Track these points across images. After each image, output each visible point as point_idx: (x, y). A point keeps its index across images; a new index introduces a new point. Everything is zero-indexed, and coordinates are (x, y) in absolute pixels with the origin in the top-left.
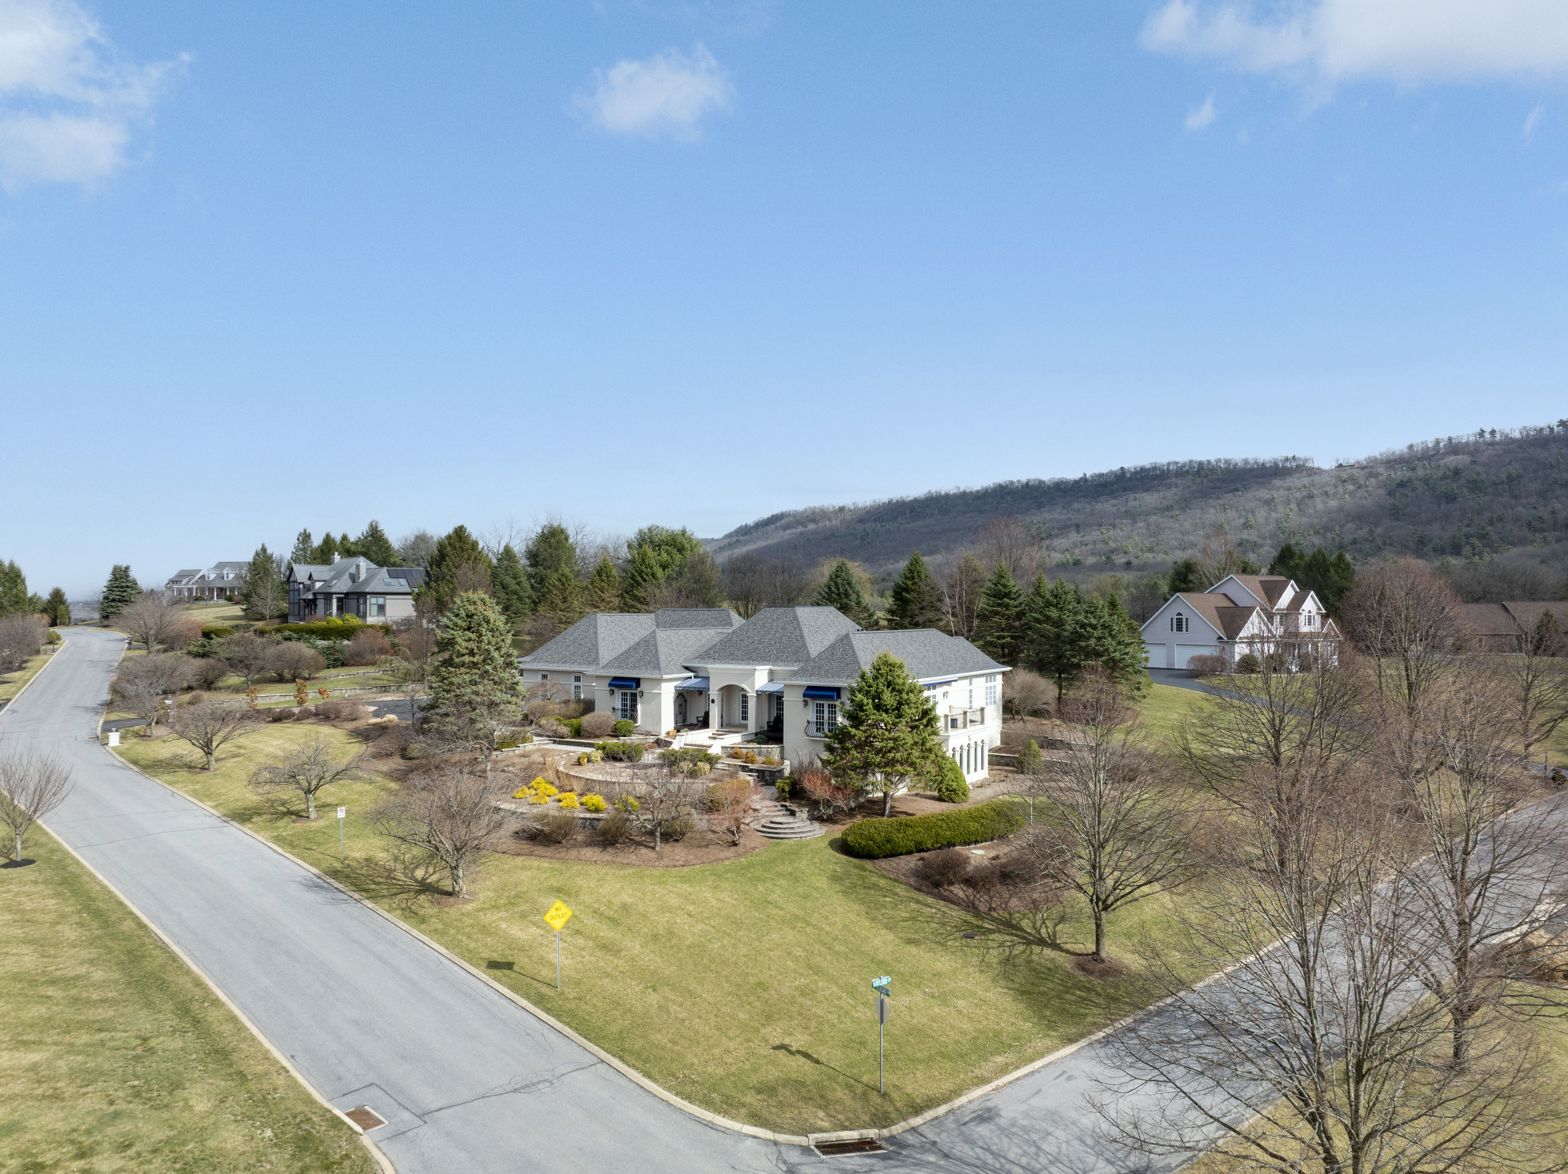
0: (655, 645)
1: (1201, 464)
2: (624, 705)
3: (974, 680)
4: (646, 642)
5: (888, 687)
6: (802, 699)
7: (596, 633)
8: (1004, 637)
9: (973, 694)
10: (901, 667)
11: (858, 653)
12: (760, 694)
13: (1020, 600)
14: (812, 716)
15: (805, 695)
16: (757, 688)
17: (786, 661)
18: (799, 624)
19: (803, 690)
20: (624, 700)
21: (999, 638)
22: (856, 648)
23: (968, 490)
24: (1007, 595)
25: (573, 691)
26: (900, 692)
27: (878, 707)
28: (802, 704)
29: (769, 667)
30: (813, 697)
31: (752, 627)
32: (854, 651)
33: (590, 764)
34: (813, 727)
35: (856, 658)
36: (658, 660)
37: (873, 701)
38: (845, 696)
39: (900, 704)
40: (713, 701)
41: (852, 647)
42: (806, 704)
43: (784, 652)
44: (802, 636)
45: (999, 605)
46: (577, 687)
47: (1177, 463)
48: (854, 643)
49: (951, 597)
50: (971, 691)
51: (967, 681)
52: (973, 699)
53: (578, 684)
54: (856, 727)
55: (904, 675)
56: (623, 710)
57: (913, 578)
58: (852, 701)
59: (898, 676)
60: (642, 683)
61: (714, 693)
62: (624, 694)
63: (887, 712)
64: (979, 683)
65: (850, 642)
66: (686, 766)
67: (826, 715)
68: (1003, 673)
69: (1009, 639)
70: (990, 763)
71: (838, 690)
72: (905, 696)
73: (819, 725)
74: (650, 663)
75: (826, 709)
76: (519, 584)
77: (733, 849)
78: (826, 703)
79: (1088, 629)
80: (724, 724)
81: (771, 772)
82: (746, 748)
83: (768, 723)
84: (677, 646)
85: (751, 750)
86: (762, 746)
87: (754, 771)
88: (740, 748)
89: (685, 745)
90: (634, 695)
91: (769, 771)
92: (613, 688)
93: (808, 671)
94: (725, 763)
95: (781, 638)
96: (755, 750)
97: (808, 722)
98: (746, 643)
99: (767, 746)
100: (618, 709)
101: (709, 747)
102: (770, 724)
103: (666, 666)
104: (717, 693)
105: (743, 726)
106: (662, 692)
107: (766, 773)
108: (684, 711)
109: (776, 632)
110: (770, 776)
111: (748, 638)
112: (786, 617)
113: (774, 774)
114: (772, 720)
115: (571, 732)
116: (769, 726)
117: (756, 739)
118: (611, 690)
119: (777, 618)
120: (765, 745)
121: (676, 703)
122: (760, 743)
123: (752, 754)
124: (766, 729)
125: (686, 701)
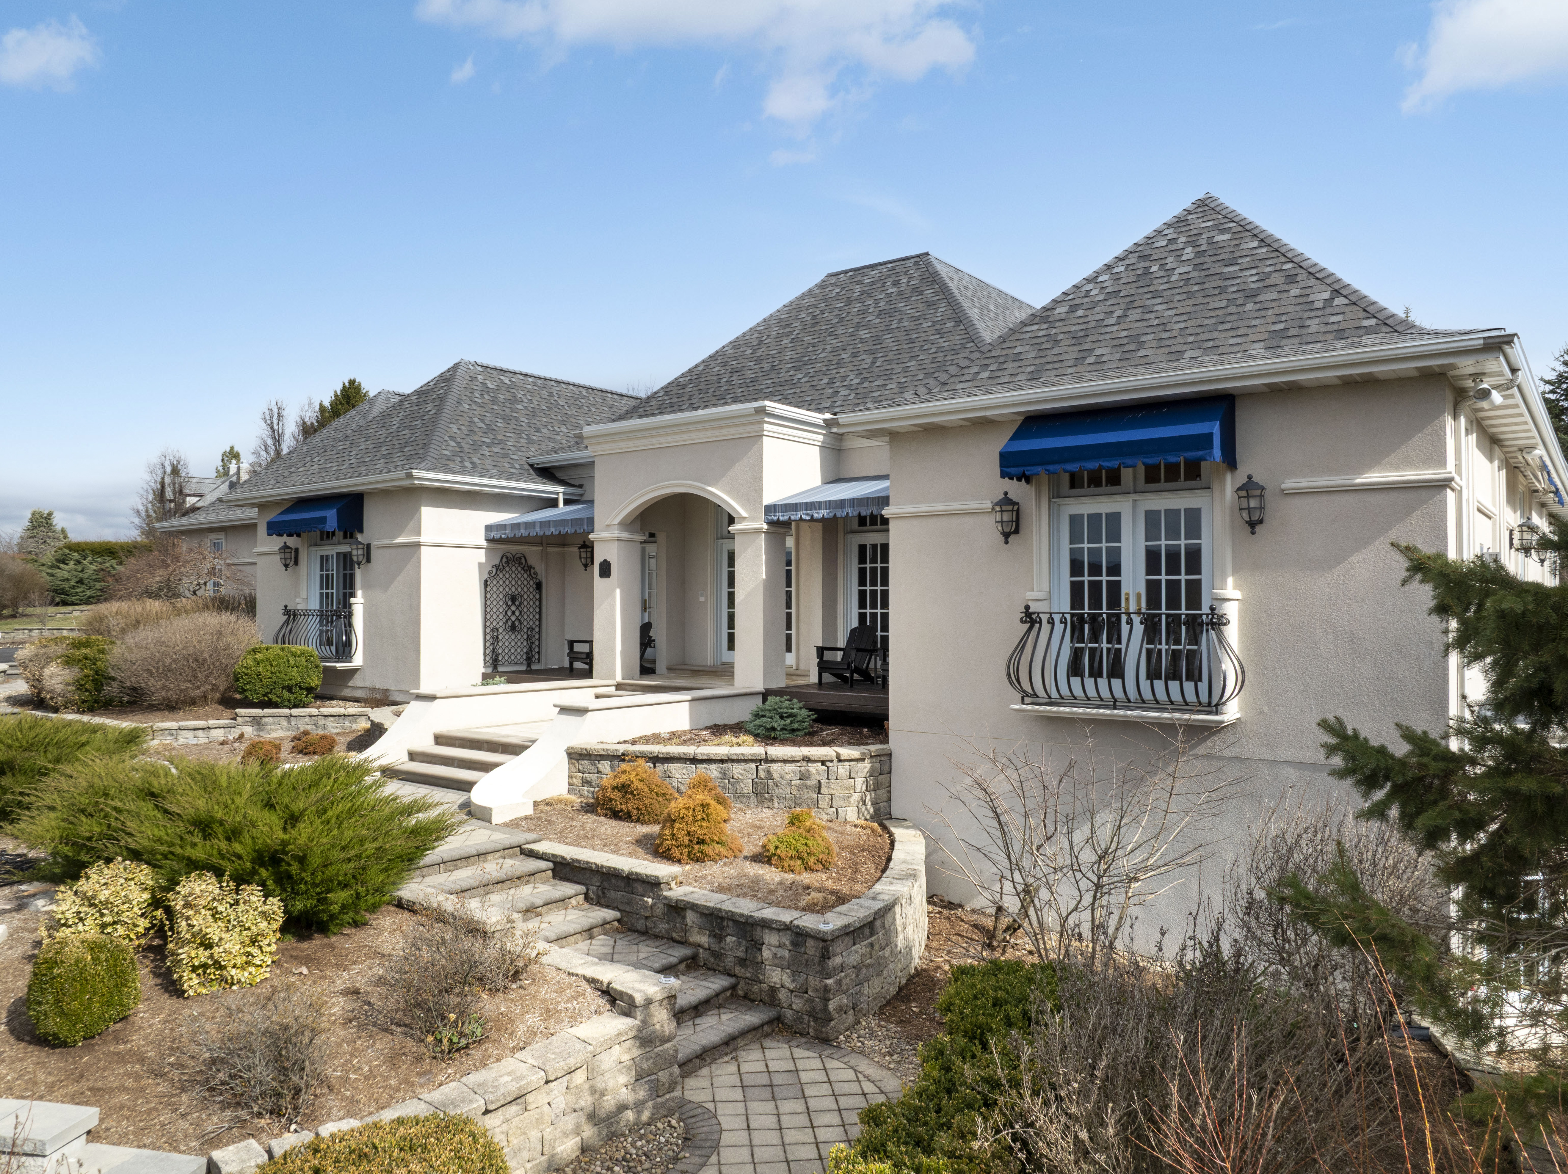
2: (325, 598)
12: (783, 527)
14: (1046, 589)
16: (772, 498)
19: (994, 446)
28: (987, 528)
29: (827, 418)
34: (1054, 649)
40: (606, 570)
42: (1013, 518)
56: (323, 617)
60: (370, 514)
61: (610, 539)
62: (324, 562)
67: (1133, 580)
73: (1094, 640)
75: (1132, 543)
78: (1131, 513)
80: (661, 667)
81: (799, 936)
82: (694, 761)
83: (821, 651)
84: (533, 414)
85: (714, 771)
86: (777, 751)
87: (691, 917)
88: (656, 760)
89: (440, 740)
90: (347, 563)
91: (786, 928)
92: (292, 542)
93: (1018, 358)
94: (542, 847)
95: (877, 339)
96: (737, 770)
97: (1030, 618)
98: (750, 374)
99: (806, 751)
100: (307, 613)
101: (514, 749)
102: (828, 656)
103: (456, 454)
104: (616, 533)
105: (725, 671)
106: (423, 539)
107: (771, 938)
108: (529, 619)
109: (858, 326)
110: (795, 966)
111: (758, 361)
112: (896, 283)
113: (825, 955)
114: (841, 643)
115: (80, 686)
116: (824, 666)
117: (757, 716)
118: (285, 547)
119: (862, 293)
120: (794, 743)
121: (493, 588)
122: (768, 736)
123: (701, 796)
124: (814, 679)
125: (539, 586)
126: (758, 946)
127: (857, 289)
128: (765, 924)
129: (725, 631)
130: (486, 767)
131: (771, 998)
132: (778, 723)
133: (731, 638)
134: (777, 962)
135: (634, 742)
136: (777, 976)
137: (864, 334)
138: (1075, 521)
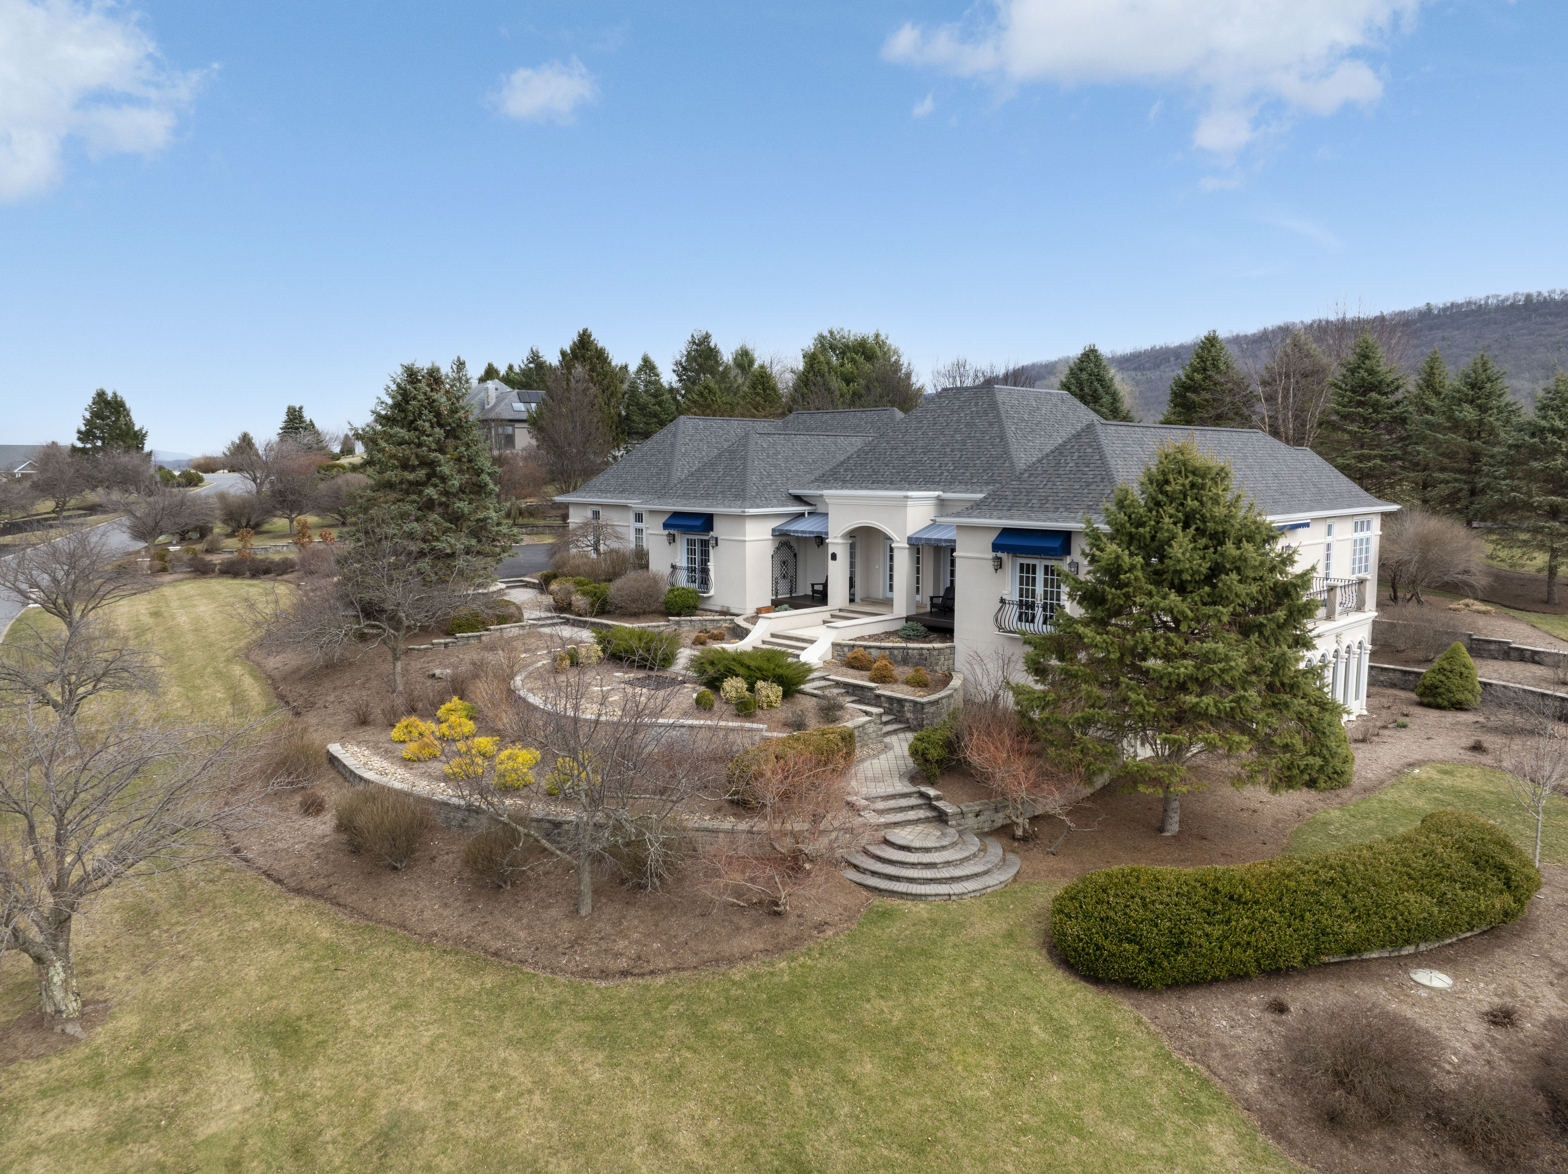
0: (744, 459)
1: (1528, 297)
2: (692, 561)
3: (1337, 527)
4: (731, 452)
5: (1186, 526)
6: (991, 555)
7: (673, 445)
8: (1369, 458)
9: (1333, 552)
10: (1221, 475)
11: (1112, 462)
12: (916, 546)
13: (1399, 395)
14: (1011, 590)
15: (996, 547)
16: (910, 532)
17: (968, 484)
18: (998, 416)
19: (992, 537)
20: (691, 552)
21: (1361, 459)
22: (1108, 451)
23: (1242, 334)
24: (1376, 387)
25: (632, 536)
26: (1218, 539)
27: (1157, 577)
28: (990, 566)
29: (937, 493)
30: (1015, 551)
31: (914, 424)
32: (1102, 457)
33: (575, 671)
34: (1013, 612)
35: (1108, 470)
36: (743, 483)
37: (1147, 558)
38: (1079, 546)
39: (1216, 570)
40: (834, 557)
41: (1099, 449)
42: (999, 564)
43: (966, 467)
44: (1003, 438)
45: (1360, 404)
46: (639, 531)
47: (1497, 296)
48: (1104, 441)
49: (1270, 399)
50: (1329, 546)
51: (1322, 528)
52: (1332, 561)
53: (639, 525)
54: (1101, 624)
55: (1229, 497)
56: (692, 570)
57: (1205, 370)
58: (1093, 560)
59: (1216, 501)
60: (717, 524)
61: (836, 543)
62: (690, 542)
63: (1182, 590)
64: (1344, 532)
65: (1096, 440)
66: (733, 686)
67: (1040, 589)
68: (1385, 515)
69: (1378, 461)
70: (1371, 684)
71: (1066, 537)
72: (1229, 548)
73: (1026, 609)
74: (731, 487)
75: (1040, 576)
76: (660, 404)
77: (768, 927)
78: (1040, 565)
79: (1550, 438)
80: (857, 598)
81: (915, 703)
82: (879, 648)
83: (932, 598)
84: (786, 460)
85: (887, 652)
86: (910, 645)
87: (883, 699)
88: (866, 647)
89: (773, 636)
90: (705, 544)
91: (912, 701)
92: (672, 532)
93: (1006, 498)
94: (831, 677)
95: (964, 442)
96: (896, 652)
97: (1003, 601)
98: (901, 452)
99: (922, 645)
100: (681, 568)
101: (812, 642)
102: (935, 601)
103: (757, 494)
104: (840, 541)
105: (888, 603)
106: (747, 538)
107: (907, 704)
108: (791, 573)
109: (955, 431)
110: (914, 712)
111: (905, 444)
112: (976, 404)
113: (923, 709)
114: (942, 594)
115: (592, 605)
116: (933, 605)
117: (904, 629)
118: (669, 534)
119: (960, 407)
120: (918, 642)
121: (775, 559)
122: (908, 639)
123: (884, 662)
124: (929, 609)
125: (795, 555)
126: (903, 706)
127: (957, 403)
128: (906, 700)
129: (888, 583)
130: (803, 649)
131: (907, 721)
132: (912, 633)
133: (891, 586)
134: (909, 711)
135: (855, 640)
136: (909, 715)
137: (958, 437)
138: (1022, 565)
